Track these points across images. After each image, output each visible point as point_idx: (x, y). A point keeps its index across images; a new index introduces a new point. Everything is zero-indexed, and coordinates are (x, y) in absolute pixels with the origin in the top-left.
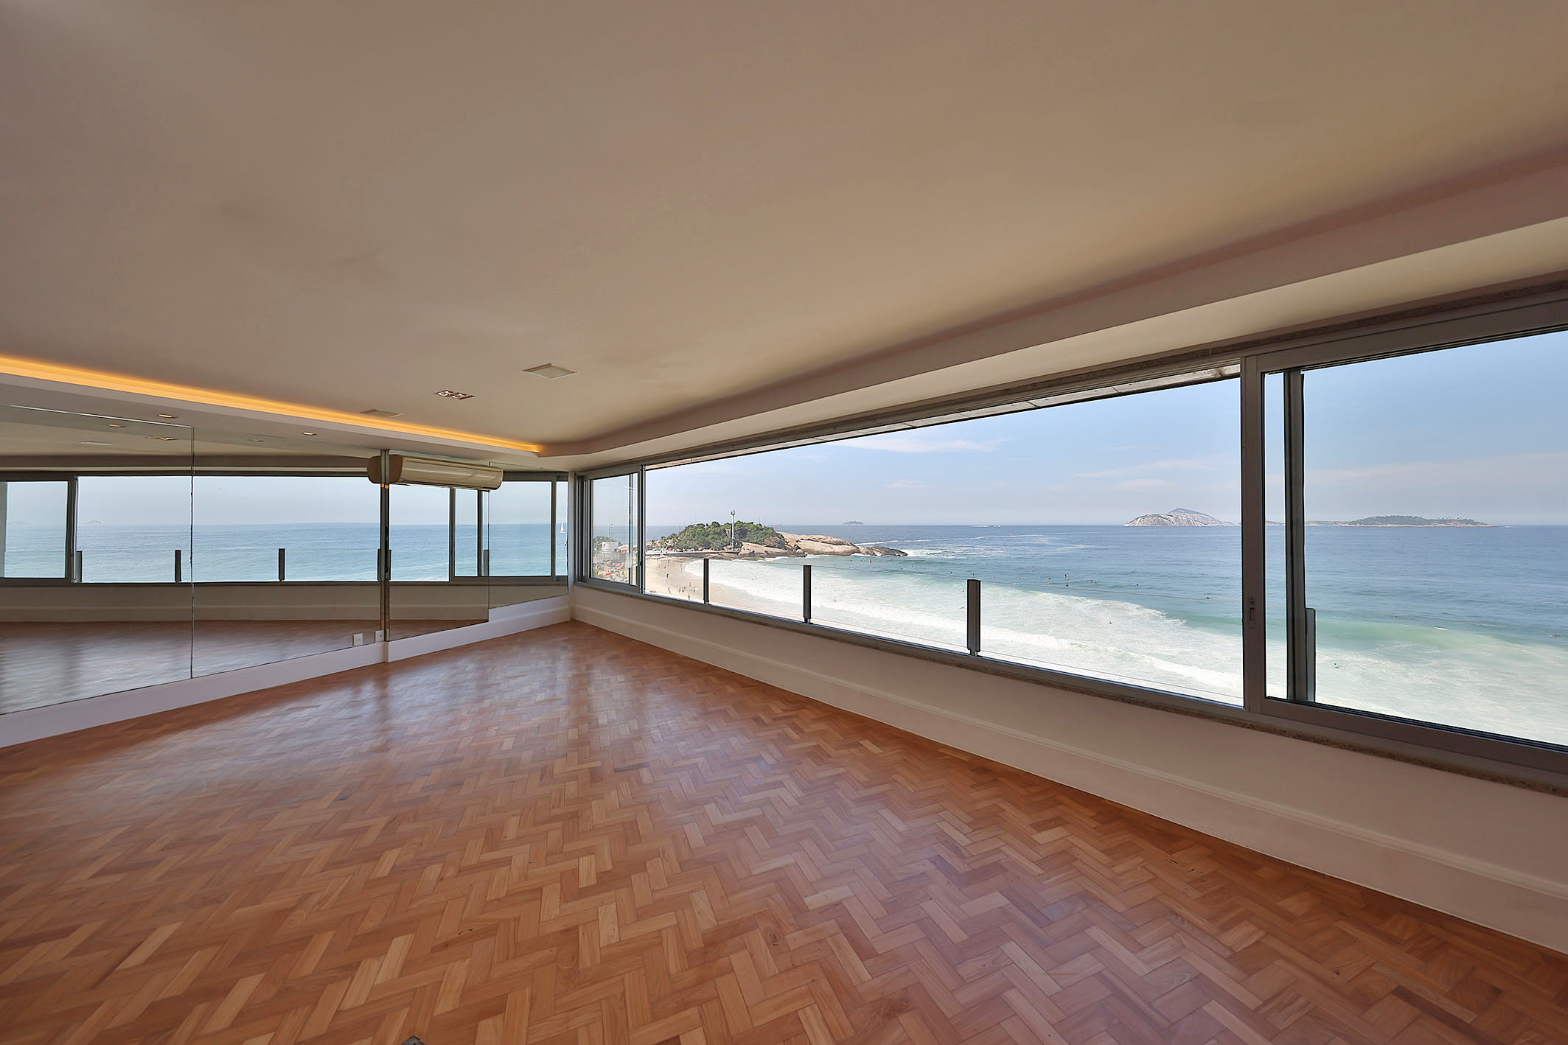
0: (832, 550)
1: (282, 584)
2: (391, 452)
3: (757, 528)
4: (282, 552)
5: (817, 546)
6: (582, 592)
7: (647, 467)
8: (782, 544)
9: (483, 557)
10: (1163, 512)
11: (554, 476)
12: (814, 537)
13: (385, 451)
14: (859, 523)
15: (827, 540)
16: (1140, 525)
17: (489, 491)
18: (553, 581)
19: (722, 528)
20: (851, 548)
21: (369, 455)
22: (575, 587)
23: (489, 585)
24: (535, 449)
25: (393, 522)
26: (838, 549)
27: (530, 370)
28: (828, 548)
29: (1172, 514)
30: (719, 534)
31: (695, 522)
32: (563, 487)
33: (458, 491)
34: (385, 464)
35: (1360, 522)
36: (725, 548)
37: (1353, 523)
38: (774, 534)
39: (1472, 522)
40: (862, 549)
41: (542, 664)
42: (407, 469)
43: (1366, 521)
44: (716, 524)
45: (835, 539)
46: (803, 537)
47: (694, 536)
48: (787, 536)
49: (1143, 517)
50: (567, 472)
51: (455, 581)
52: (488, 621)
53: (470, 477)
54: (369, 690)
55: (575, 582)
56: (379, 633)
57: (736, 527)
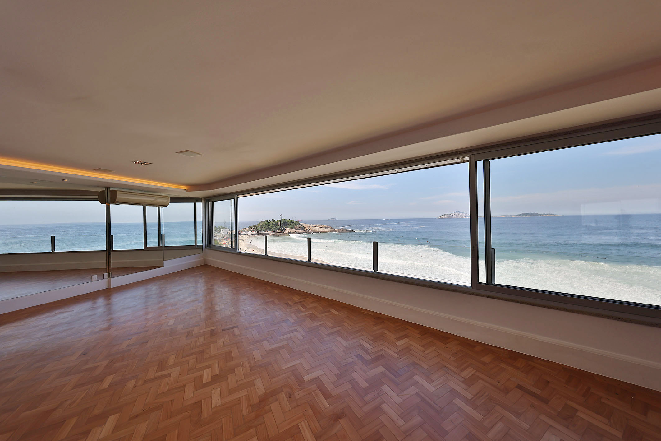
0: (324, 230)
1: (53, 253)
2: (111, 189)
3: (292, 222)
4: (53, 238)
5: (318, 229)
6: (208, 251)
7: (239, 196)
8: (303, 228)
9: (161, 237)
10: (452, 213)
11: (195, 200)
12: (316, 225)
13: (107, 188)
14: (335, 219)
15: (322, 226)
16: (443, 218)
17: (163, 207)
18: (196, 247)
19: (276, 222)
20: (332, 229)
21: (99, 190)
22: (206, 250)
23: (163, 250)
24: (185, 188)
25: (112, 222)
26: (326, 230)
27: (179, 153)
28: (322, 230)
29: (455, 213)
30: (275, 224)
31: (264, 220)
32: (199, 205)
33: (148, 207)
34: (107, 194)
35: (518, 215)
36: (277, 230)
37: (516, 215)
38: (299, 224)
39: (554, 214)
40: (336, 230)
41: (190, 285)
42: (119, 197)
43: (520, 215)
44: (273, 220)
45: (325, 226)
46: (311, 225)
47: (264, 226)
48: (304, 225)
49: (444, 215)
50: (201, 198)
51: (147, 249)
52: (163, 267)
53: (154, 200)
54: (101, 302)
55: (206, 247)
56: (106, 275)
57: (283, 221)
